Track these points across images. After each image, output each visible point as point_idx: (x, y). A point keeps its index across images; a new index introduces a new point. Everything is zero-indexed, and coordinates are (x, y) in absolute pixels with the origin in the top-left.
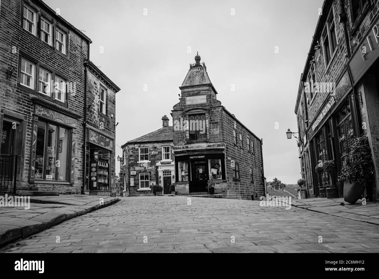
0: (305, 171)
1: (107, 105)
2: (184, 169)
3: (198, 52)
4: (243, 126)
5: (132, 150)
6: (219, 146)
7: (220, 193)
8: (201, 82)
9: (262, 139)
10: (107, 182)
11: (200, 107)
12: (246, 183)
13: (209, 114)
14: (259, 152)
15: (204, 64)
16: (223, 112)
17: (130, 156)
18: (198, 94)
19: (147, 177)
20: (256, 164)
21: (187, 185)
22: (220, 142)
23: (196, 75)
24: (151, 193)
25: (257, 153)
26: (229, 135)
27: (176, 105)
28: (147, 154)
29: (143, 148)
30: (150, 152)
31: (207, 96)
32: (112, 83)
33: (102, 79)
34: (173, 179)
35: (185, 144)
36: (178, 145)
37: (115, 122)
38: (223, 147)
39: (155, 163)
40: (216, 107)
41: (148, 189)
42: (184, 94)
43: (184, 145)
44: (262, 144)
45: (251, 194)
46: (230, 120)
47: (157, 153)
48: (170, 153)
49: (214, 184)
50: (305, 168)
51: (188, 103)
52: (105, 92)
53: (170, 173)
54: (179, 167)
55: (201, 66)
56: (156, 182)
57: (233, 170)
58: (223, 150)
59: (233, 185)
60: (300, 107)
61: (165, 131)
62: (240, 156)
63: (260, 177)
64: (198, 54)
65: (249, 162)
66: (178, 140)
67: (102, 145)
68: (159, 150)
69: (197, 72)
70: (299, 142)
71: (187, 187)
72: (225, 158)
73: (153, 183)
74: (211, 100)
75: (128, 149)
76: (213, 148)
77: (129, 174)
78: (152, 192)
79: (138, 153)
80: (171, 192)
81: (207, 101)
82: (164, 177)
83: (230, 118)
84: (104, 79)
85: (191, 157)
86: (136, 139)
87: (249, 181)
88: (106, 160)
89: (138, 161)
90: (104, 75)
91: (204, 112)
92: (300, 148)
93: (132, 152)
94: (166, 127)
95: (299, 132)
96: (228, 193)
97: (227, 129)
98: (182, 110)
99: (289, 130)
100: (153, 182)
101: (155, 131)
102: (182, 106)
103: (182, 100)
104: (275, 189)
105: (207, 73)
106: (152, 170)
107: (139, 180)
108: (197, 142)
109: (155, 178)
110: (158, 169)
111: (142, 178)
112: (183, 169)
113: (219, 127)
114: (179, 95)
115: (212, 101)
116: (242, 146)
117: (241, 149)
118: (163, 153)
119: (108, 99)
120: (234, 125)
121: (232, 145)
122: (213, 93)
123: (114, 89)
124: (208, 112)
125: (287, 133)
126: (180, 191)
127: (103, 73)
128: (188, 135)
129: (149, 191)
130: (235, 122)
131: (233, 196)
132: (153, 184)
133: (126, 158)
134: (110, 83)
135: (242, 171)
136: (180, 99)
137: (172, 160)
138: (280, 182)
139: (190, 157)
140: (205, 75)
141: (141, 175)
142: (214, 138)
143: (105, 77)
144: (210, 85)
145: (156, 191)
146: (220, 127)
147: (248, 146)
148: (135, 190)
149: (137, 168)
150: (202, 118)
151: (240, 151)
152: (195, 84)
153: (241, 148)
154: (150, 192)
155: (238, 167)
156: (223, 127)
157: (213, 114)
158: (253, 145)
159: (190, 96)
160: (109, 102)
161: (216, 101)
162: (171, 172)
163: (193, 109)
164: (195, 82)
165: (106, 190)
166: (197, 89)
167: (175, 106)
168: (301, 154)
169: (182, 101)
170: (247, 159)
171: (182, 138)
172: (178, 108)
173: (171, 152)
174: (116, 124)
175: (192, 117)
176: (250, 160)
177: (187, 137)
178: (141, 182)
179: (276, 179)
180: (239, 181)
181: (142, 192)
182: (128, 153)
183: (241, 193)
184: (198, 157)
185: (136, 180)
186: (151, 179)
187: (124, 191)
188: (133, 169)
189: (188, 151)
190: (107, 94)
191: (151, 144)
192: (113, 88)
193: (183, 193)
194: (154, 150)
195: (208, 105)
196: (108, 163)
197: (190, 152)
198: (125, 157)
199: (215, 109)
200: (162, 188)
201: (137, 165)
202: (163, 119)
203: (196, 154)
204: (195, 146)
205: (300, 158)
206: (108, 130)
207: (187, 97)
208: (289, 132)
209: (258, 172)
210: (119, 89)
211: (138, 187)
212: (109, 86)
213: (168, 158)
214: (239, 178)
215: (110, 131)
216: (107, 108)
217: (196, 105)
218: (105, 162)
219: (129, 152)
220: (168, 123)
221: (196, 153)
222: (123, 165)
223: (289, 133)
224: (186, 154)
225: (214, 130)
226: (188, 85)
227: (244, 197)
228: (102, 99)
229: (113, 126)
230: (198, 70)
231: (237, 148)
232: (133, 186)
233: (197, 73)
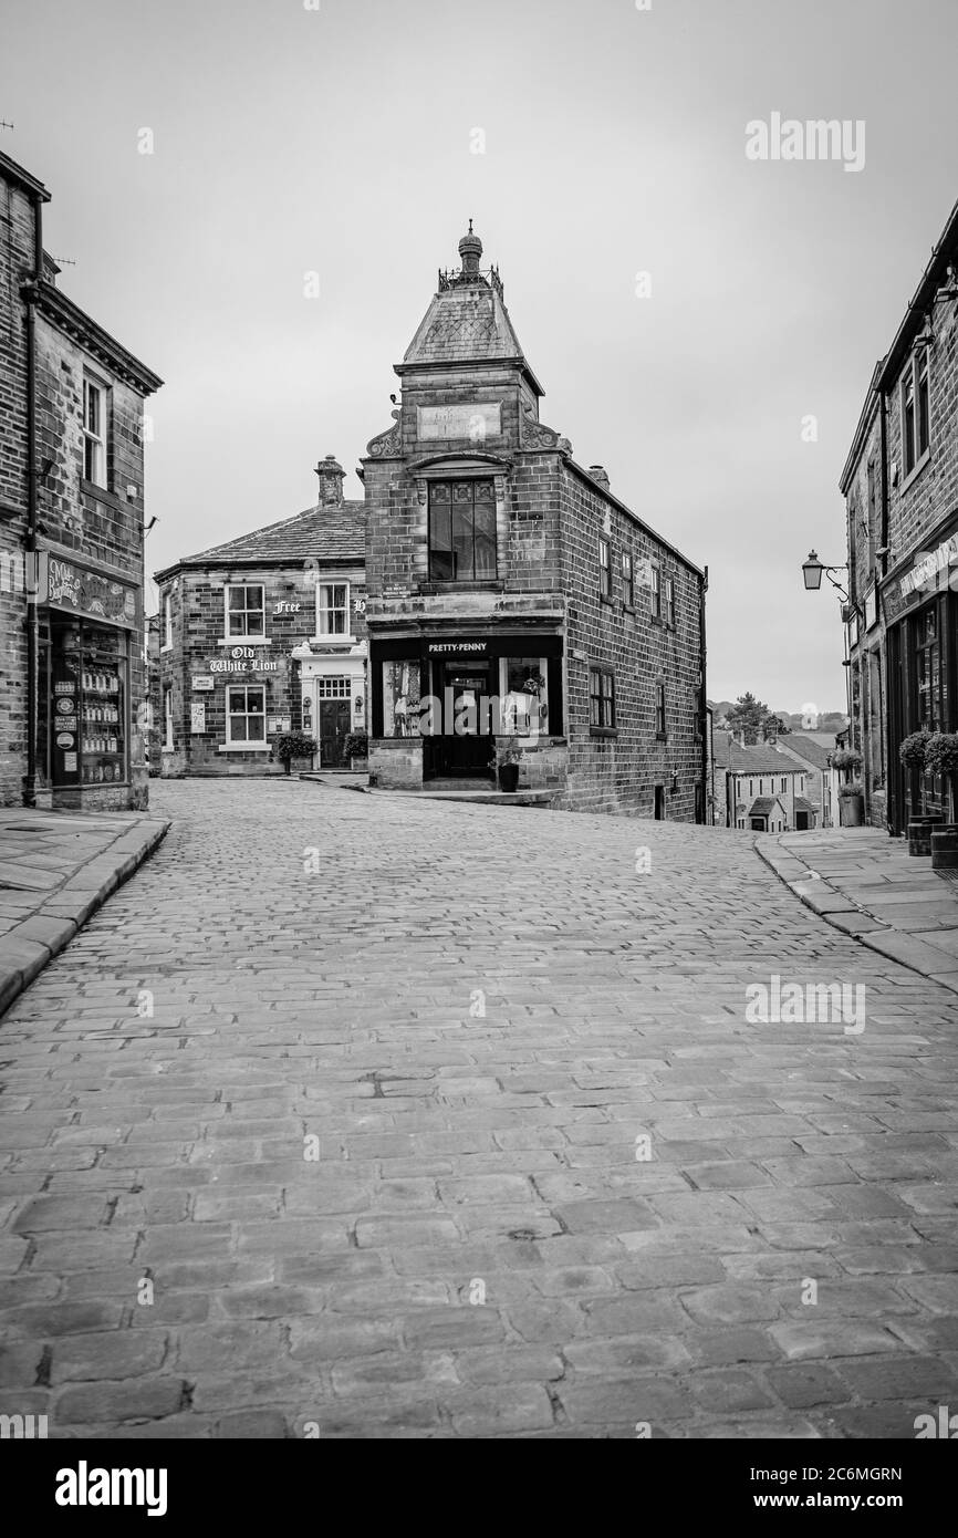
0: (861, 714)
1: (111, 448)
2: (405, 689)
3: (471, 221)
4: (638, 525)
5: (197, 595)
6: (541, 605)
7: (539, 785)
8: (481, 347)
9: (706, 568)
10: (113, 748)
11: (475, 452)
12: (638, 741)
13: (509, 481)
14: (691, 620)
15: (494, 274)
16: (565, 474)
17: (192, 615)
18: (468, 397)
19: (255, 701)
20: (678, 667)
21: (415, 751)
22: (549, 591)
23: (463, 318)
24: (271, 761)
25: (683, 627)
26: (582, 563)
27: (378, 438)
28: (258, 610)
29: (241, 586)
30: (269, 604)
31: (503, 409)
32: (132, 362)
33: (92, 348)
34: (358, 711)
35: (413, 595)
36: (385, 597)
37: (141, 516)
38: (558, 613)
39: (289, 650)
40: (534, 453)
41: (261, 745)
42: (413, 395)
43: (408, 597)
44: (706, 587)
45: (655, 783)
46: (589, 504)
47: (295, 607)
48: (347, 609)
49: (520, 752)
50: (862, 704)
51: (427, 432)
52: (103, 395)
53: (345, 688)
54: (386, 680)
55: (482, 278)
56: (293, 722)
57: (593, 697)
58: (557, 621)
59: (589, 752)
60: (862, 475)
61: (327, 520)
62: (620, 640)
63: (690, 714)
64: (471, 230)
65: (655, 660)
66: (386, 578)
67: (96, 610)
68: (304, 599)
69: (464, 306)
70: (847, 604)
71: (416, 758)
72: (565, 652)
73: (281, 724)
74: (518, 426)
75: (181, 590)
76: (518, 614)
77: (185, 687)
78: (274, 759)
79: (223, 605)
80: (348, 758)
81: (503, 428)
82: (323, 704)
83: (588, 495)
84: (98, 348)
85: (434, 648)
86: (214, 549)
87: (649, 734)
88: (108, 666)
89: (223, 637)
90: (100, 330)
91: (487, 473)
92: (849, 626)
93: (197, 600)
94: (331, 502)
95: (852, 565)
96: (570, 785)
97: (574, 541)
98: (404, 460)
99: (813, 557)
100: (279, 721)
101: (289, 520)
102: (401, 442)
103: (406, 417)
104: (743, 744)
105: (505, 311)
106: (278, 674)
107: (224, 711)
108: (457, 589)
109: (289, 704)
110: (299, 672)
111: (237, 702)
112: (401, 688)
113: (544, 535)
114: (393, 397)
115: (522, 429)
116: (628, 603)
117: (625, 614)
118: (318, 609)
119: (115, 425)
120: (602, 522)
121: (592, 602)
122: (526, 394)
123: (138, 384)
124: (505, 472)
125: (804, 567)
126: (386, 775)
127: (95, 325)
128: (423, 559)
129: (264, 753)
130: (608, 509)
131: (587, 794)
132: (280, 726)
133: (174, 625)
134: (125, 359)
135: (624, 698)
136: (394, 414)
137: (354, 639)
138: (764, 709)
139: (431, 647)
140: (499, 319)
141: (234, 692)
142: (526, 574)
143: (105, 338)
144: (518, 364)
145: (291, 752)
146: (549, 535)
147: (652, 601)
148: (209, 748)
149: (218, 665)
150: (481, 496)
151: (622, 622)
152: (456, 354)
153: (625, 610)
154: (268, 757)
155: (610, 683)
156: (559, 535)
157: (525, 480)
158: (673, 594)
159: (436, 403)
160: (118, 436)
161: (539, 430)
162: (348, 685)
163: (446, 459)
164: (455, 348)
165: (113, 780)
166: (463, 376)
167: (376, 441)
168: (852, 650)
169: (403, 424)
170: (648, 649)
171: (399, 568)
172: (384, 450)
173: (351, 607)
174: (147, 524)
175: (443, 487)
176: (655, 652)
177: (419, 568)
178: (232, 718)
179: (749, 698)
180: (614, 736)
181: (236, 758)
182: (182, 604)
183: (619, 783)
184: (461, 646)
185: (213, 711)
186: (272, 709)
187: (164, 749)
188: (202, 669)
189: (423, 623)
190: (111, 405)
191: (274, 574)
192: (135, 378)
193: (398, 782)
194: (283, 598)
195: (505, 442)
196: (116, 675)
197: (431, 627)
198: (168, 619)
199: (532, 462)
200: (314, 744)
201: (216, 653)
202: (320, 472)
203: (453, 634)
204: (448, 604)
205: (847, 663)
206: (118, 548)
207: (422, 405)
208: (814, 563)
209: (687, 695)
210: (158, 383)
211: (222, 737)
212: (121, 371)
213: (340, 630)
214: (613, 726)
215: (125, 551)
216: (110, 460)
217: (460, 441)
218: (105, 673)
219: (184, 601)
220: (339, 488)
221: (454, 632)
222: (163, 650)
223: (813, 566)
224: (413, 635)
225: (527, 546)
226: (429, 358)
227: (630, 797)
228: (92, 429)
229: (137, 533)
230: (469, 299)
231: (609, 611)
232: (202, 735)
233: (467, 312)
